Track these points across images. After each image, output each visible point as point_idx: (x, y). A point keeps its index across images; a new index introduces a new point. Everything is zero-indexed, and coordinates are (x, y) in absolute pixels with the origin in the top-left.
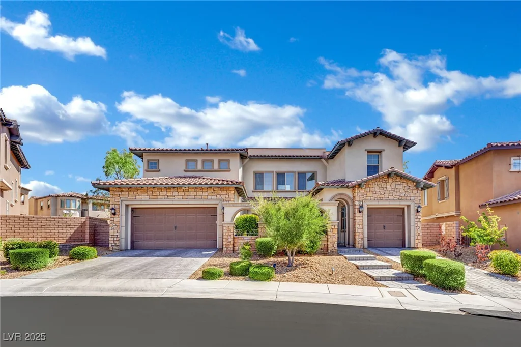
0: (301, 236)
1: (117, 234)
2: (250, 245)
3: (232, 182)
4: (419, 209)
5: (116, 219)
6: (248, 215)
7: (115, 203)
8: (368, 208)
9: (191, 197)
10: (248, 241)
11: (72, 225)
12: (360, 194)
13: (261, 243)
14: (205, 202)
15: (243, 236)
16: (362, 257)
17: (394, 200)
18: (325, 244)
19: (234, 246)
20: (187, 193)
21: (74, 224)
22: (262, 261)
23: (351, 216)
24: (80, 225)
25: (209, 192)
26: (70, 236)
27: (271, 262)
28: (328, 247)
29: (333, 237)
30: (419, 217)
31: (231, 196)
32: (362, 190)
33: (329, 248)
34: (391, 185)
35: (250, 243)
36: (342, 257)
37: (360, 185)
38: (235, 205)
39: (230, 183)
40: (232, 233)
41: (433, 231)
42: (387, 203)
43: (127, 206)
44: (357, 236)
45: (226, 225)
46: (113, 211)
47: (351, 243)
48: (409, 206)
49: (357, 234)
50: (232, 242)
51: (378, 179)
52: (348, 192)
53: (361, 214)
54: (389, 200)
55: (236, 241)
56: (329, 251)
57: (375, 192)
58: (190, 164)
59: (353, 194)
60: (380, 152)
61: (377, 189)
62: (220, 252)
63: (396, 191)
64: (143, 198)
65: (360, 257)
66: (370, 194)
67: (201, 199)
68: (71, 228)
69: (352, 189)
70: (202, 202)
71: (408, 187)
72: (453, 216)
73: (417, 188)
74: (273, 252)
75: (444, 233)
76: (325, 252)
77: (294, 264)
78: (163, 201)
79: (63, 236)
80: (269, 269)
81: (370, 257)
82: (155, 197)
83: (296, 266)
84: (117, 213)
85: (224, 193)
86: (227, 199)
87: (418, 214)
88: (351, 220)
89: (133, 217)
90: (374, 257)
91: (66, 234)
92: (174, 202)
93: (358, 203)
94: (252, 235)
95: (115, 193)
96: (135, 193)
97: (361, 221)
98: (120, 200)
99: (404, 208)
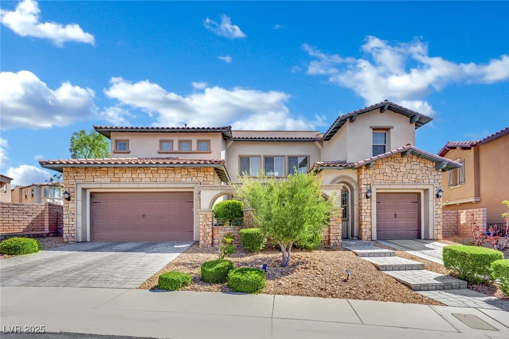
0: (301, 227)
1: (73, 223)
2: (233, 237)
3: (210, 161)
4: (440, 194)
5: (71, 205)
6: (231, 201)
7: (70, 186)
8: (377, 193)
9: (161, 179)
10: (231, 232)
11: (30, 212)
12: (367, 176)
13: (247, 234)
14: (178, 186)
15: (224, 226)
16: (377, 253)
17: (409, 184)
18: (326, 236)
19: (213, 239)
20: (156, 175)
21: (33, 212)
22: (248, 259)
23: (356, 203)
24: (39, 212)
25: (182, 174)
26: (28, 224)
27: (260, 259)
28: (329, 240)
29: (336, 227)
30: (439, 203)
31: (210, 178)
32: (370, 172)
33: (332, 241)
34: (405, 166)
35: (232, 235)
36: (351, 252)
37: (367, 166)
38: (214, 188)
39: (208, 162)
40: (210, 223)
41: (450, 220)
42: (401, 187)
43: (84, 190)
44: (363, 227)
45: (203, 213)
46: (67, 196)
47: (356, 234)
48: (426, 191)
49: (364, 223)
50: (211, 234)
51: (390, 159)
52: (353, 174)
53: (369, 200)
54: (403, 183)
55: (215, 232)
56: (332, 245)
57: (385, 174)
58: (165, 144)
59: (358, 176)
60: (388, 129)
61: (388, 170)
62: (196, 245)
63: (411, 172)
64: (103, 180)
65: (374, 253)
66: (380, 177)
67: (174, 182)
68: (29, 216)
69: (356, 170)
70: (174, 186)
71: (426, 168)
72: (471, 202)
73: (437, 169)
74: (262, 246)
75: (464, 222)
76: (327, 246)
77: (290, 264)
78: (127, 183)
79: (19, 224)
80: (256, 275)
81: (388, 253)
82: (118, 179)
83: (294, 266)
84: (72, 198)
85: (201, 174)
86: (205, 183)
87: (438, 199)
88: (356, 208)
89: (92, 203)
90: (393, 253)
91: (23, 222)
92: (141, 186)
93: (365, 186)
94: (236, 225)
95: (70, 175)
96: (93, 174)
97: (369, 208)
98: (75, 183)
99: (420, 193)
